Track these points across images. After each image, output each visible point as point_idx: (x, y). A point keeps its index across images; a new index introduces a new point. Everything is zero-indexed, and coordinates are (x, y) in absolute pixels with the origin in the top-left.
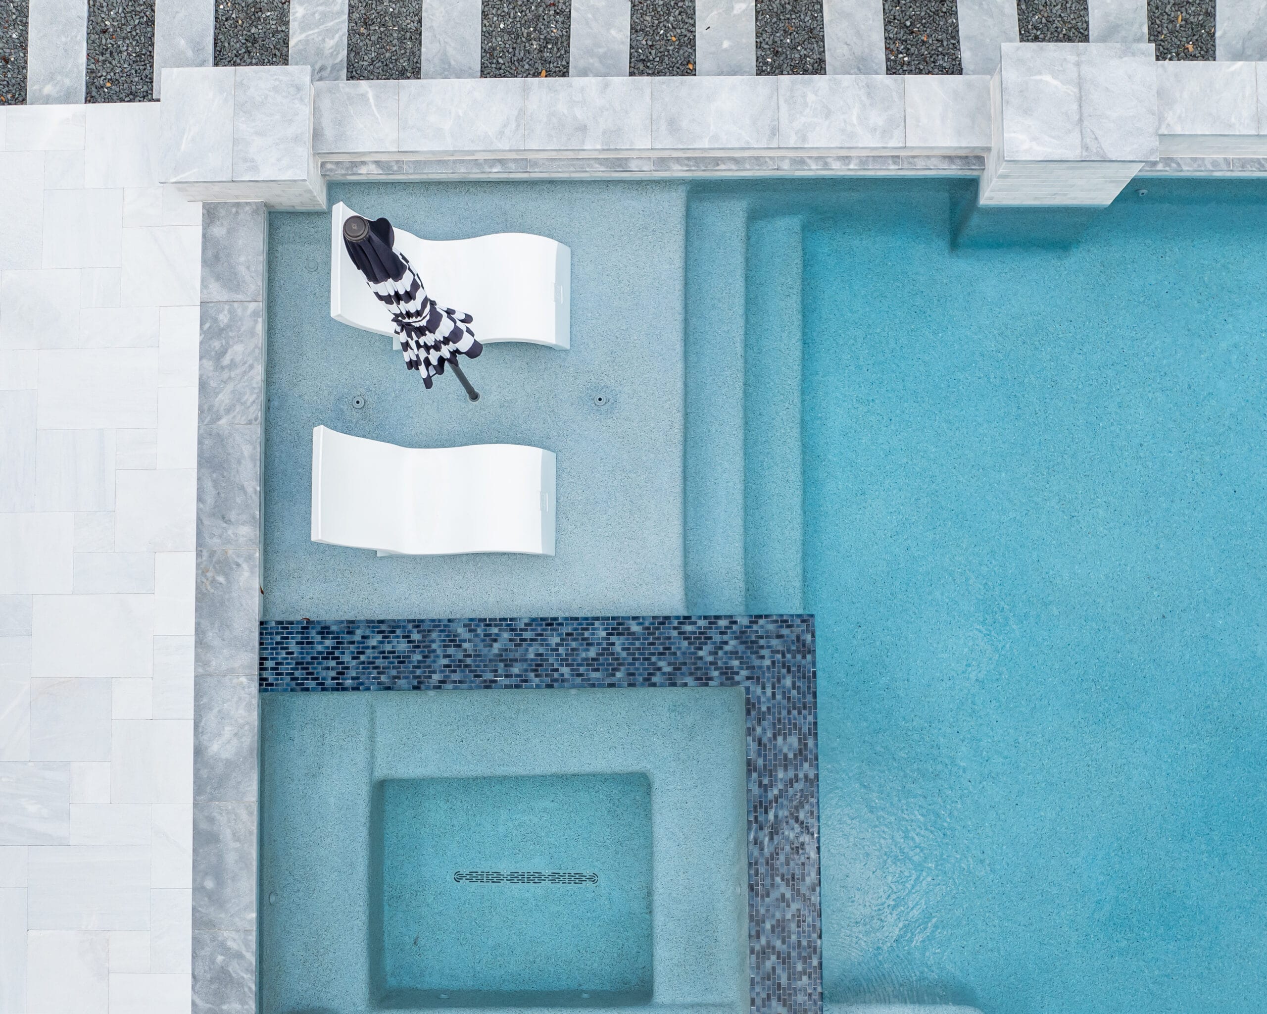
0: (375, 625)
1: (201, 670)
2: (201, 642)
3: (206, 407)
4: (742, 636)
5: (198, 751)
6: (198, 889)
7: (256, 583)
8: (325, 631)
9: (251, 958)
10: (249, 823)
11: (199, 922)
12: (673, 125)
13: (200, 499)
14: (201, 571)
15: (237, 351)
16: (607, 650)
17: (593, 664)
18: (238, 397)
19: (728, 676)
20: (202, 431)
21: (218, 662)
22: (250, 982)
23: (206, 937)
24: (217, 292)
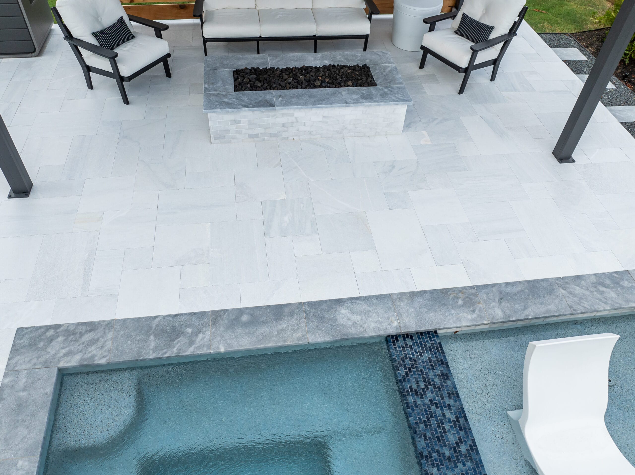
0: (461, 414)
1: (395, 297)
2: (413, 295)
3: (566, 281)
5: (339, 302)
6: (241, 311)
8: (445, 377)
13: (507, 284)
14: (462, 290)
15: (611, 294)
18: (582, 298)
20: (551, 280)
21: (403, 307)
22: (171, 353)
23: (205, 320)
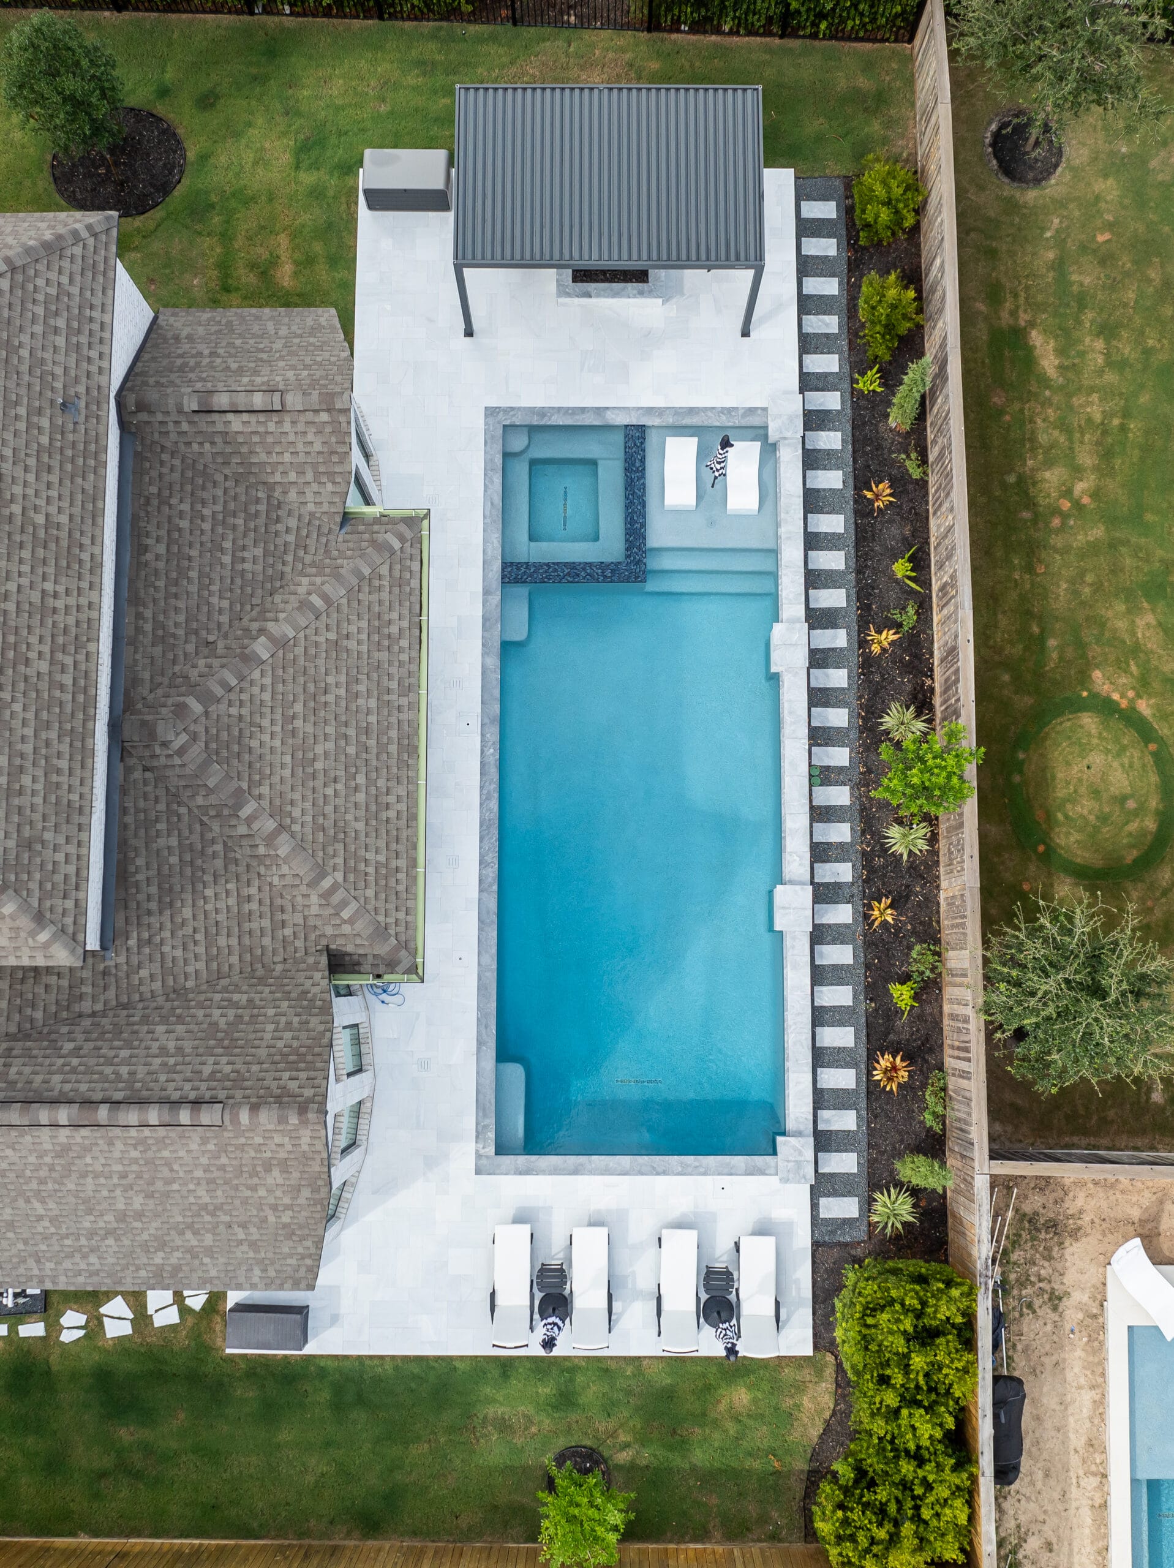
0: (644, 457)
1: (631, 409)
2: (639, 408)
4: (640, 560)
5: (608, 408)
6: (569, 408)
7: (655, 424)
8: (642, 443)
9: (549, 423)
10: (587, 423)
11: (559, 408)
12: (789, 538)
14: (659, 408)
15: (724, 418)
16: (636, 522)
17: (632, 518)
18: (710, 418)
19: (628, 556)
21: (633, 413)
22: (542, 423)
24: (741, 412)
